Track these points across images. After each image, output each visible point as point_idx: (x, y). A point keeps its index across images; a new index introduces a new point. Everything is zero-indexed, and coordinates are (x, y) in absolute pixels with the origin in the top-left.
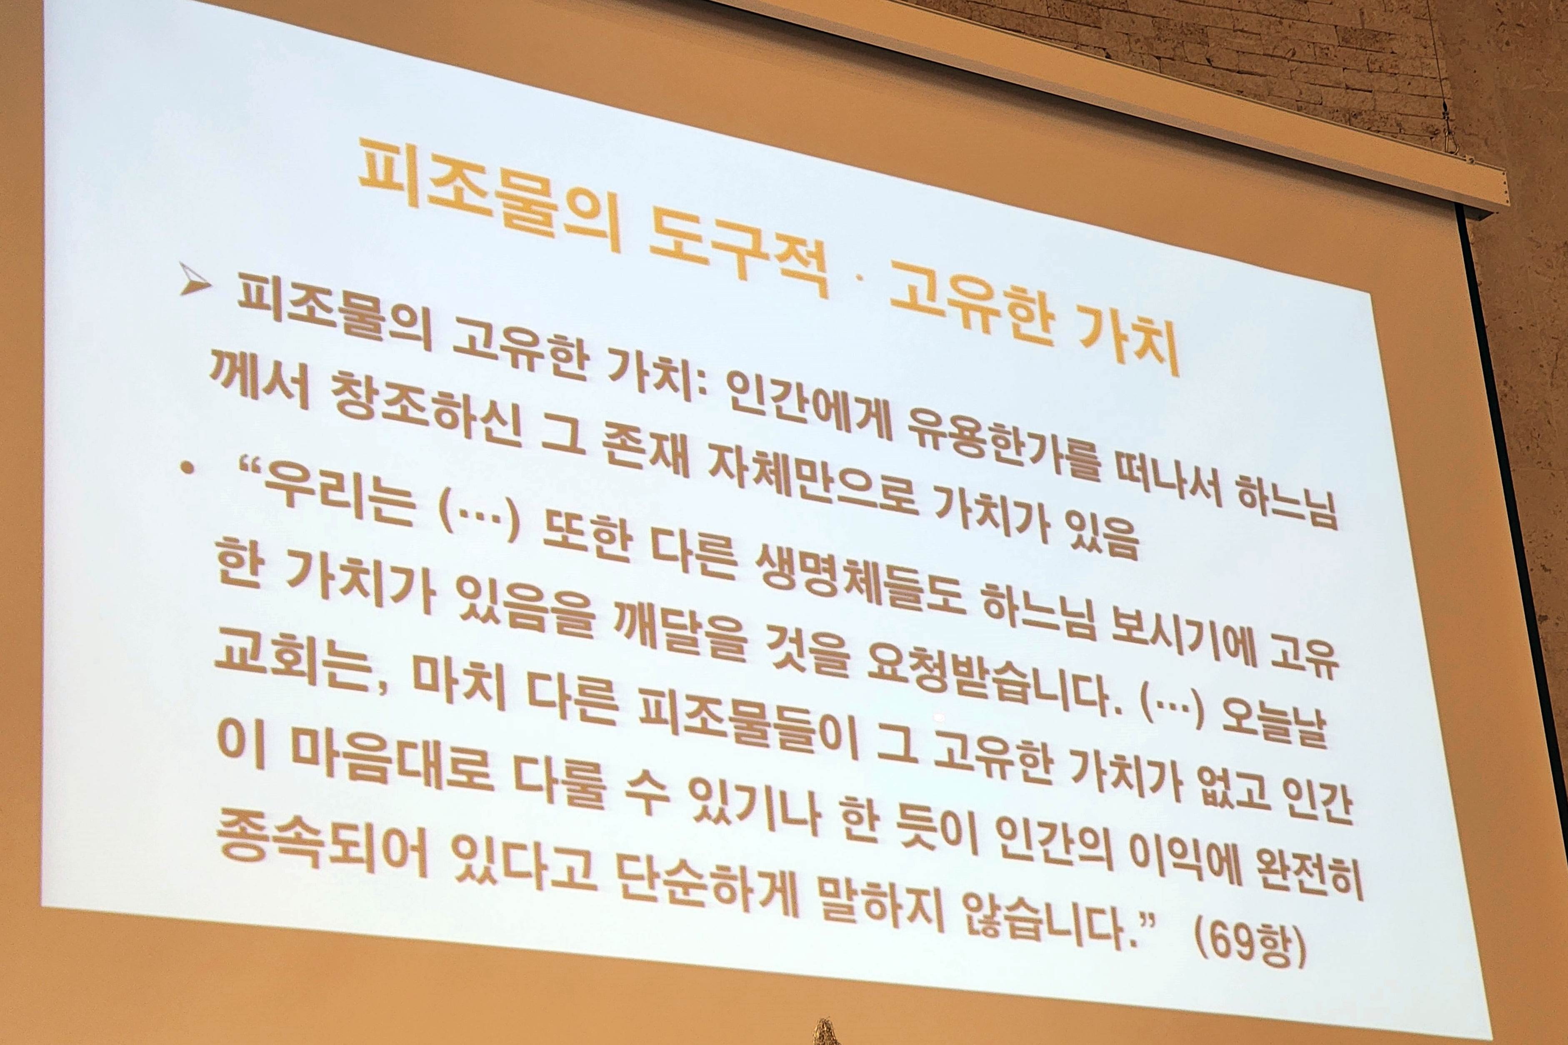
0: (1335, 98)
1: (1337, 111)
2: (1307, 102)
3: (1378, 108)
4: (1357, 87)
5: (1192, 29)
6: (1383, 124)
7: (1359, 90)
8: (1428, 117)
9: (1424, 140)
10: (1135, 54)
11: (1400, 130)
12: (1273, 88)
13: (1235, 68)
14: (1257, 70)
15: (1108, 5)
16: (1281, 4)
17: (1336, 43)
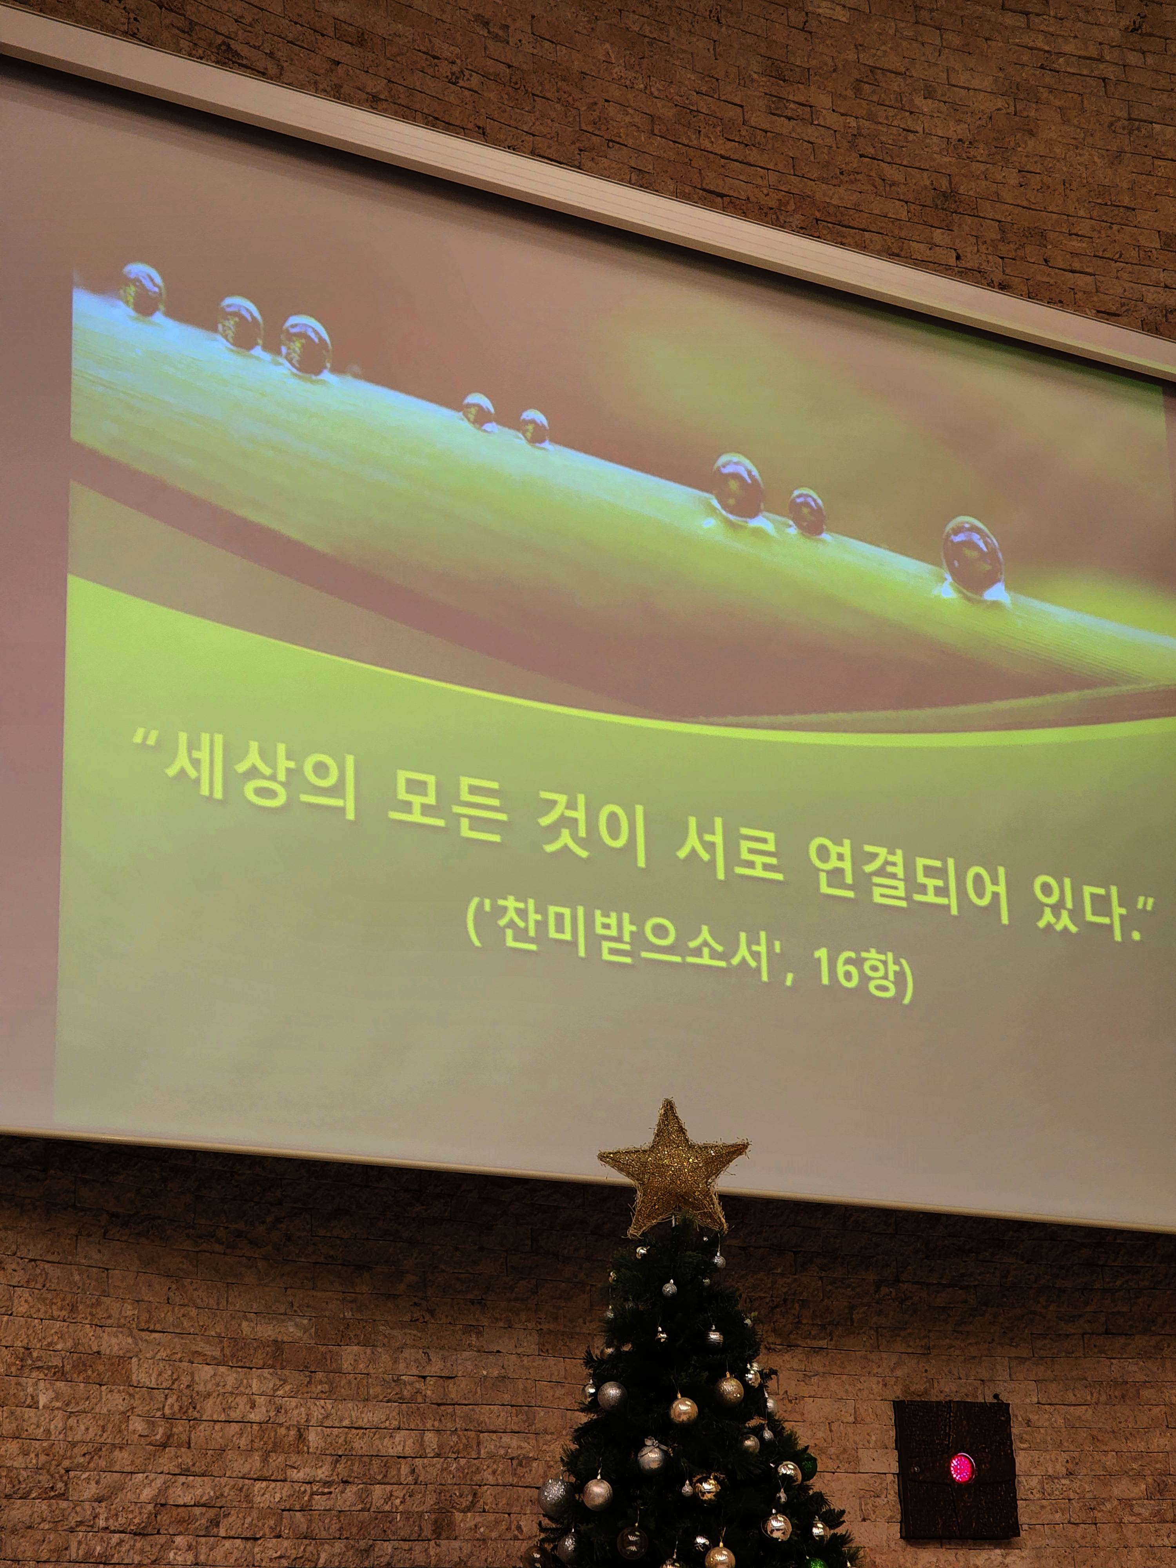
0: (1155, 296)
1: (1156, 307)
5: (1032, 232)
10: (982, 255)
12: (1099, 287)
13: (1068, 268)
14: (1087, 270)
15: (961, 210)
16: (1112, 211)
17: (1159, 247)
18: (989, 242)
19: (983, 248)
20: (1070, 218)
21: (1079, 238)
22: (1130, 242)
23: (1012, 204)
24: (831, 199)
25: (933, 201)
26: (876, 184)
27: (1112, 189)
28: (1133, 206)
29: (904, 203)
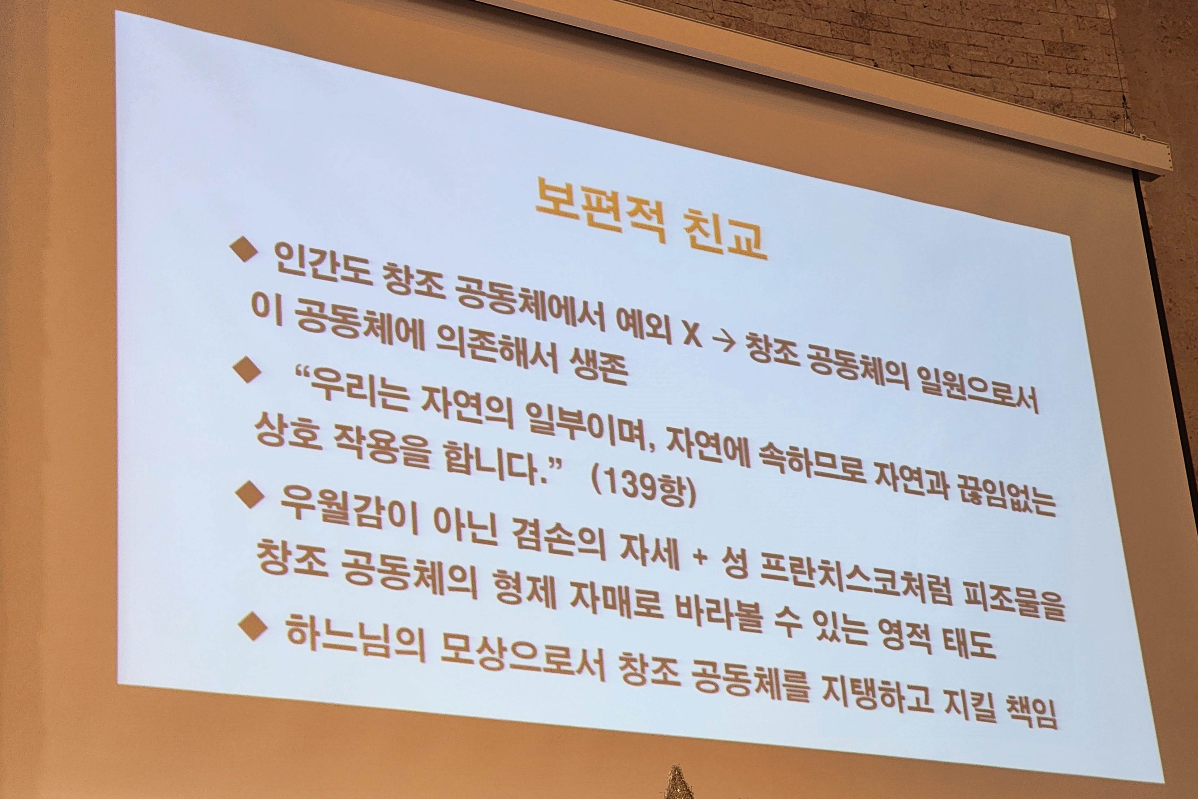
0: (1043, 94)
1: (1045, 103)
2: (1022, 97)
3: (1075, 100)
4: (1059, 84)
5: (937, 44)
6: (1078, 112)
7: (1060, 87)
8: (1111, 106)
9: (1109, 123)
10: (895, 63)
11: (1091, 116)
12: (997, 87)
13: (969, 72)
14: (985, 74)
15: (875, 28)
16: (1002, 25)
17: (1043, 53)
18: (900, 52)
19: (896, 58)
20: (967, 31)
21: (977, 48)
22: (1019, 50)
23: (918, 22)
24: (767, 20)
25: (852, 21)
26: (804, 8)
27: (1001, 7)
28: (1019, 20)
29: (828, 23)
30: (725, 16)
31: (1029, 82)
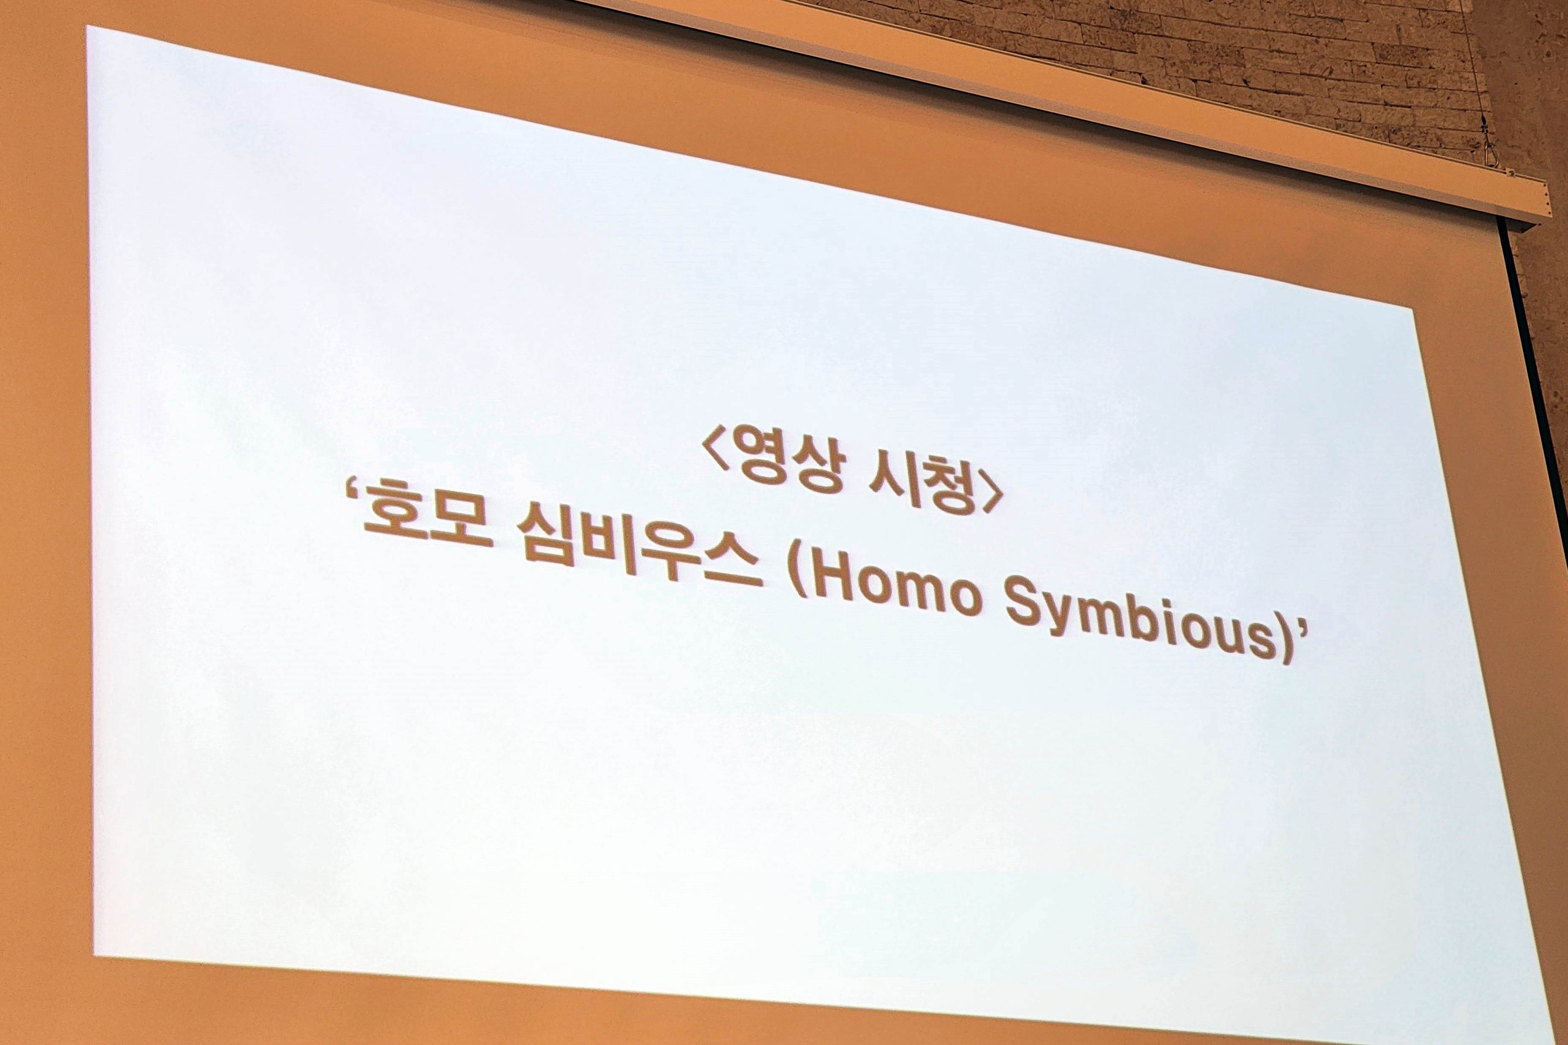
0: (1374, 115)
1: (1376, 128)
2: (1346, 120)
3: (1418, 124)
4: (1396, 103)
5: (1228, 51)
6: (1422, 140)
7: (1397, 106)
8: (1468, 131)
9: (1465, 153)
10: (1171, 78)
11: (1441, 144)
12: (1310, 108)
13: (1272, 88)
14: (1293, 90)
15: (1143, 30)
16: (1317, 23)
17: (1374, 60)
18: (1177, 62)
19: (1172, 71)
20: (1268, 32)
21: (1282, 55)
22: (1341, 57)
23: (1200, 21)
24: (993, 23)
25: (1110, 21)
26: (1044, 4)
28: (1340, 16)
29: (1075, 24)
30: (937, 18)
31: (1354, 100)
